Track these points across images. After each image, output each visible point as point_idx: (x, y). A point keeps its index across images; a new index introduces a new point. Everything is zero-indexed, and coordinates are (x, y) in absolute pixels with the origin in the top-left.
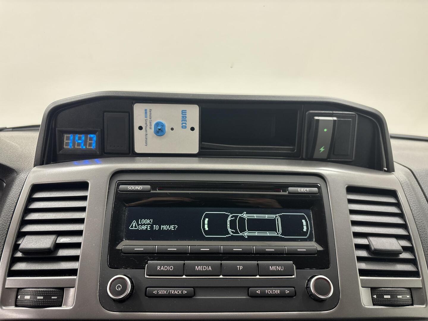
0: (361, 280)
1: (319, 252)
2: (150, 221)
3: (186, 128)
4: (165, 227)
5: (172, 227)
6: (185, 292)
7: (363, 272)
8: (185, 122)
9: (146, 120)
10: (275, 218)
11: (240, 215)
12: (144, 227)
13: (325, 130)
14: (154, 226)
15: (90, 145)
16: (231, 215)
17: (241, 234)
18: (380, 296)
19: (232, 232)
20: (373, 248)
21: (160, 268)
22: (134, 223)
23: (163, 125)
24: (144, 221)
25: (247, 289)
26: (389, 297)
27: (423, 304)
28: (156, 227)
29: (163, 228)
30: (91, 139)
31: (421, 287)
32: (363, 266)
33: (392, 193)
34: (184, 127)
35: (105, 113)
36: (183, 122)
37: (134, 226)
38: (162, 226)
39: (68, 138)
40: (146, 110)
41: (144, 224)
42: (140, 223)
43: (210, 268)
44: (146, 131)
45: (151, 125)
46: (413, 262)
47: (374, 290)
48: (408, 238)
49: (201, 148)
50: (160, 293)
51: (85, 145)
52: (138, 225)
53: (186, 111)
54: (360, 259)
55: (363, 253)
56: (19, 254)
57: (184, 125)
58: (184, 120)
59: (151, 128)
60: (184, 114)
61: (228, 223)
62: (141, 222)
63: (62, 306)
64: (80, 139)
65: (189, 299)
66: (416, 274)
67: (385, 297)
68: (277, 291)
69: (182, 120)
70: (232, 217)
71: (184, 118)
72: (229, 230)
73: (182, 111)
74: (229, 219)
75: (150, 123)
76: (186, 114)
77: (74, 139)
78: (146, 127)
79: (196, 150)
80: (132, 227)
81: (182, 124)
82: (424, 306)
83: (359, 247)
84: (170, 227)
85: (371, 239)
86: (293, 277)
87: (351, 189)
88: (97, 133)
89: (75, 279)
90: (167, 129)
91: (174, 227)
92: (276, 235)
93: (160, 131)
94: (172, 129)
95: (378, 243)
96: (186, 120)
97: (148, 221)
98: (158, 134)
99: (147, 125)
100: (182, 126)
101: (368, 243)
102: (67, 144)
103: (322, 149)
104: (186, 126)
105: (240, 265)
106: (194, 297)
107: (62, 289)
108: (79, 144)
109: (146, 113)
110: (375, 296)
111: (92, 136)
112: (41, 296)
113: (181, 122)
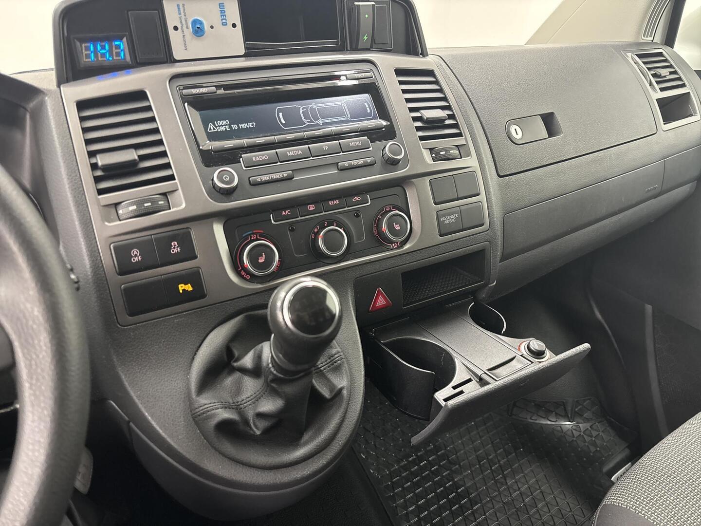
0: (422, 143)
1: (385, 126)
2: (227, 122)
3: (226, 25)
4: (244, 126)
5: (250, 124)
6: (285, 175)
7: (422, 138)
8: (225, 18)
9: (180, 18)
10: (341, 105)
11: (310, 106)
12: (223, 129)
13: (367, 16)
14: (232, 126)
15: (118, 54)
16: (302, 107)
17: (316, 123)
18: (437, 153)
19: (308, 122)
20: (425, 118)
21: (256, 159)
22: (211, 126)
23: (201, 23)
24: (220, 123)
25: (336, 164)
26: (444, 153)
27: (469, 156)
28: (235, 127)
29: (242, 127)
30: (118, 47)
31: (465, 143)
32: (421, 134)
33: (430, 73)
34: (224, 24)
35: (129, 13)
36: (223, 18)
37: (212, 128)
38: (240, 125)
39: (87, 49)
40: (178, 5)
41: (222, 126)
42: (217, 125)
43: (300, 152)
44: (183, 31)
45: (187, 24)
46: (456, 126)
47: (431, 150)
48: (449, 108)
49: (247, 48)
50: (264, 180)
51: (111, 55)
52: (216, 127)
53: (223, 4)
54: (418, 129)
55: (419, 124)
56: (99, 173)
57: (224, 21)
58: (223, 15)
59: (187, 28)
60: (222, 8)
61: (302, 115)
62: (217, 124)
63: (172, 209)
64: (103, 47)
65: (290, 180)
66: (460, 135)
67: (441, 153)
68: (361, 162)
69: (221, 16)
70: (303, 109)
71: (223, 12)
72: (304, 120)
73: (220, 4)
74: (301, 111)
75: (186, 21)
76: (224, 8)
77: (95, 47)
78: (182, 27)
79: (242, 52)
80: (210, 129)
81: (222, 20)
82: (470, 158)
83: (415, 119)
84: (248, 125)
85: (422, 111)
86: (370, 149)
87: (398, 72)
88: (125, 39)
89: (176, 183)
90: (206, 27)
91: (253, 125)
92: (346, 119)
93: (198, 30)
94: (212, 27)
95: (428, 114)
96: (225, 15)
97: (224, 123)
98: (198, 35)
99: (182, 24)
100: (222, 23)
101: (421, 115)
102: (88, 56)
103: (365, 38)
104: (226, 23)
105: (325, 145)
106: (294, 179)
107: (165, 194)
108: (103, 55)
109: (179, 9)
110: (434, 155)
111: (117, 43)
112: (147, 203)
113: (221, 18)
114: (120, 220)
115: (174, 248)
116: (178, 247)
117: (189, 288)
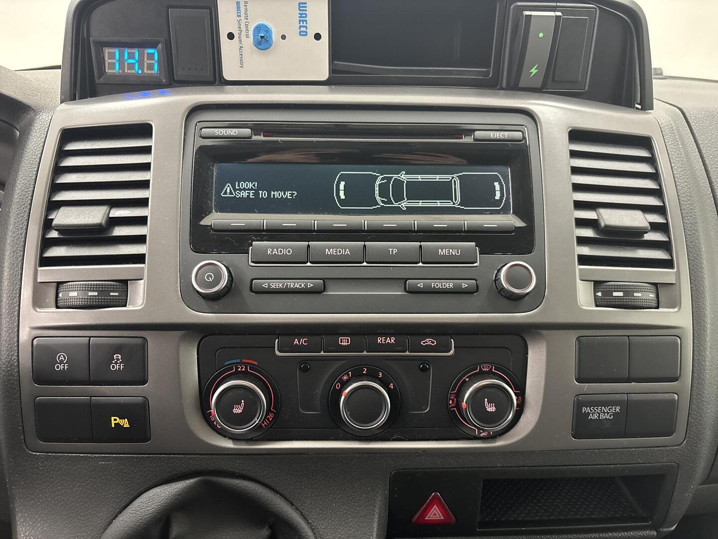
0: (580, 270)
1: (518, 229)
2: (254, 185)
3: (306, 35)
4: (277, 194)
5: (288, 194)
6: (310, 285)
7: (584, 260)
8: (305, 24)
9: (239, 22)
10: (451, 180)
11: (395, 176)
12: (244, 194)
13: (541, 35)
14: (261, 192)
15: (150, 67)
16: (381, 177)
17: (396, 205)
18: (608, 293)
19: (383, 202)
20: (603, 225)
21: (272, 252)
22: (228, 188)
23: (268, 30)
24: (244, 185)
25: (403, 281)
26: (621, 294)
27: (674, 307)
28: (263, 194)
29: (274, 195)
30: (151, 56)
31: (675, 282)
32: (586, 251)
33: (644, 142)
34: (303, 34)
35: (169, 10)
36: (301, 24)
37: (228, 191)
38: (272, 193)
39: (112, 56)
40: (238, 3)
41: (245, 189)
42: (237, 188)
43: (348, 252)
44: (240, 41)
45: (247, 30)
46: (666, 246)
47: (597, 284)
48: (661, 210)
49: (333, 70)
50: (273, 286)
51: (141, 67)
52: (235, 190)
53: (306, 3)
54: (582, 241)
55: (588, 233)
56: (54, 234)
57: (303, 29)
58: (303, 21)
59: (247, 36)
61: (377, 189)
62: (239, 186)
63: (127, 306)
64: (131, 56)
65: (316, 296)
66: (668, 264)
67: (615, 294)
68: (449, 285)
69: (300, 21)
70: (383, 179)
71: (303, 17)
72: (378, 198)
73: (300, 3)
74: (378, 183)
75: (247, 26)
76: (306, 10)
77: (122, 55)
78: (240, 34)
79: (324, 75)
80: (226, 193)
81: (300, 27)
82: (676, 310)
83: (580, 223)
84: (285, 194)
85: (602, 211)
86: (475, 265)
87: (576, 135)
88: (160, 45)
89: (143, 268)
90: (275, 37)
91: (292, 195)
92: (451, 205)
93: (263, 40)
94: (284, 37)
95: (611, 218)
96: (306, 21)
97: (250, 185)
98: (260, 47)
99: (241, 31)
100: (300, 32)
101: (596, 218)
102: (112, 66)
103: (534, 71)
104: (306, 32)
105: (393, 247)
106: (324, 293)
107: (125, 282)
108: (131, 66)
109: (238, 8)
110: (599, 294)
111: (151, 51)
112: (93, 291)
113: (299, 25)
114: (57, 307)
115: (116, 363)
116: (121, 363)
117: (125, 423)
